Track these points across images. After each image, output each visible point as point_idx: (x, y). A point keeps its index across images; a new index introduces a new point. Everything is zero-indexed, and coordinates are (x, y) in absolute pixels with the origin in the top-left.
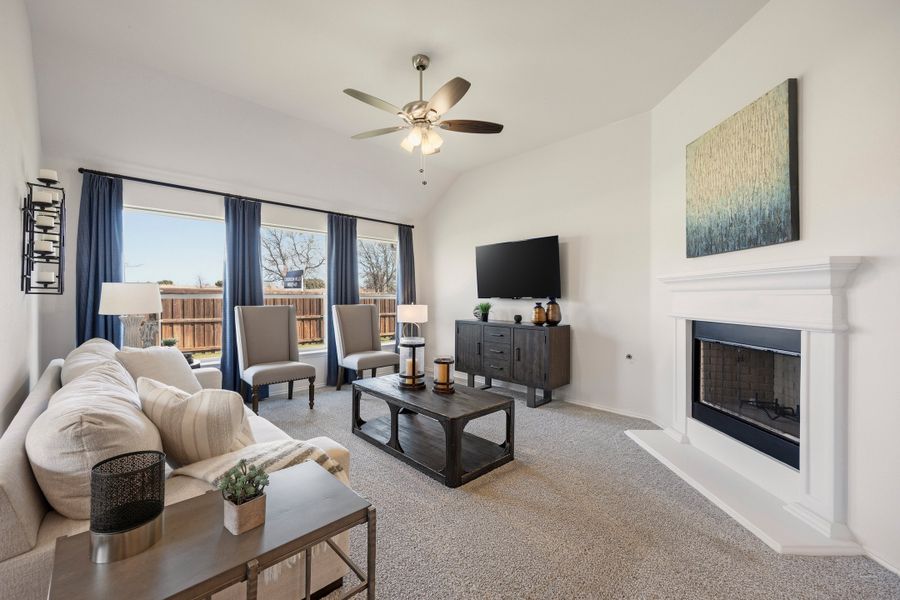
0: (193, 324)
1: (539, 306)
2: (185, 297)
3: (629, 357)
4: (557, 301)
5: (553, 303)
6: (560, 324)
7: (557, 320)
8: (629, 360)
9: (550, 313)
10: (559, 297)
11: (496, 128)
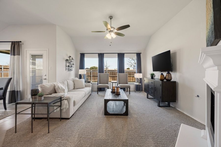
0: (112, 76)
1: (162, 74)
2: (112, 71)
3: (198, 96)
4: (170, 72)
5: (169, 73)
6: (171, 81)
7: (169, 79)
8: (198, 98)
9: (167, 77)
10: (172, 71)
11: (128, 26)
